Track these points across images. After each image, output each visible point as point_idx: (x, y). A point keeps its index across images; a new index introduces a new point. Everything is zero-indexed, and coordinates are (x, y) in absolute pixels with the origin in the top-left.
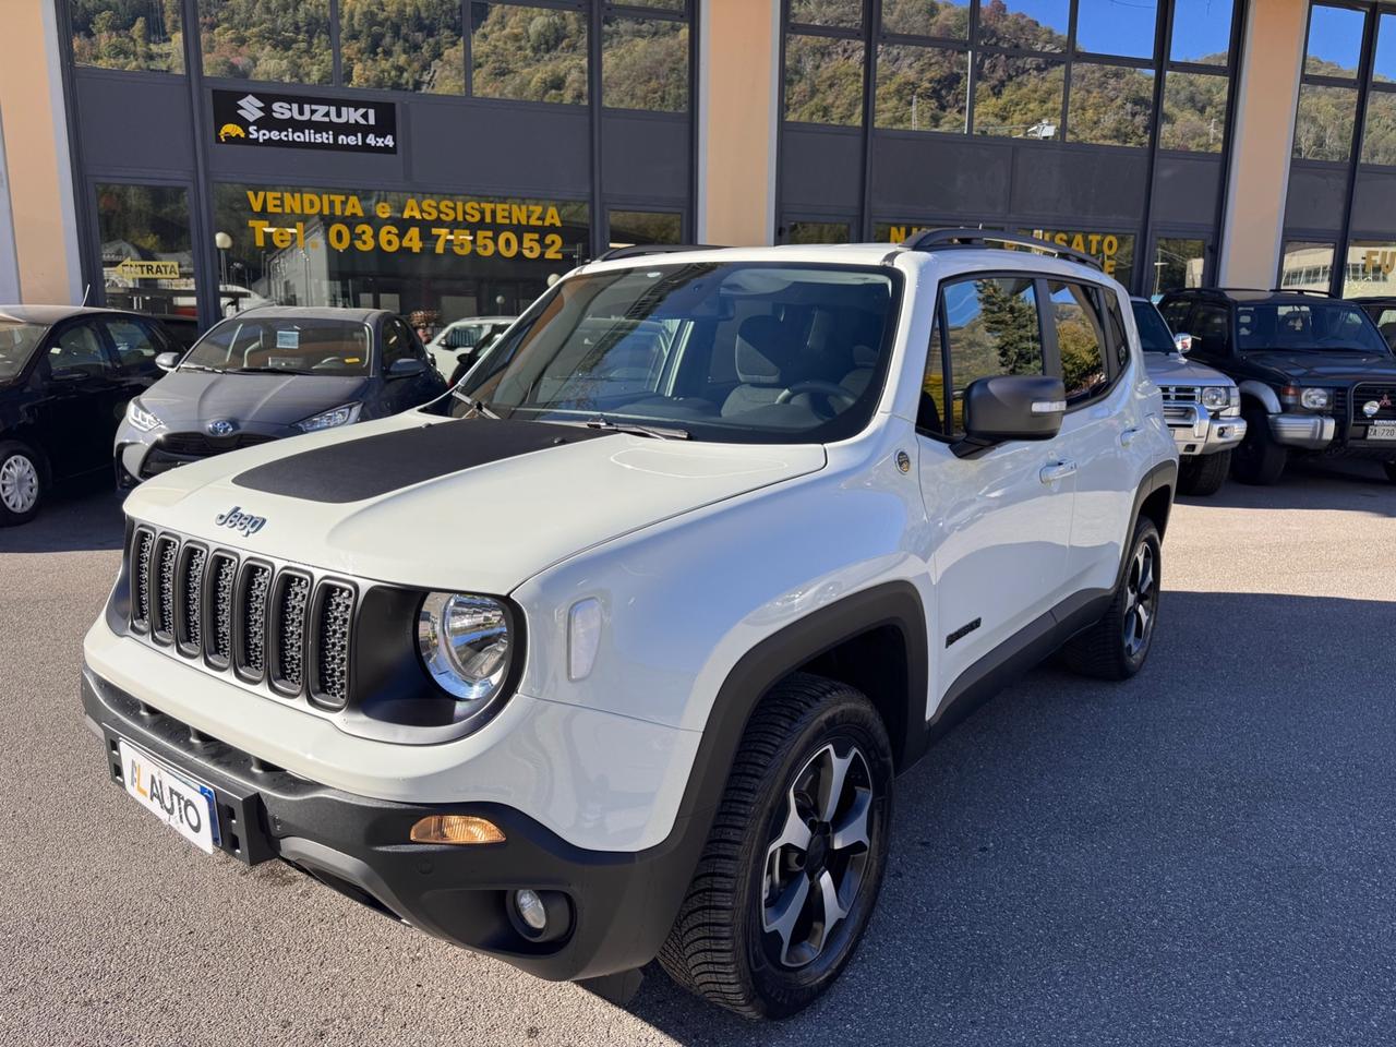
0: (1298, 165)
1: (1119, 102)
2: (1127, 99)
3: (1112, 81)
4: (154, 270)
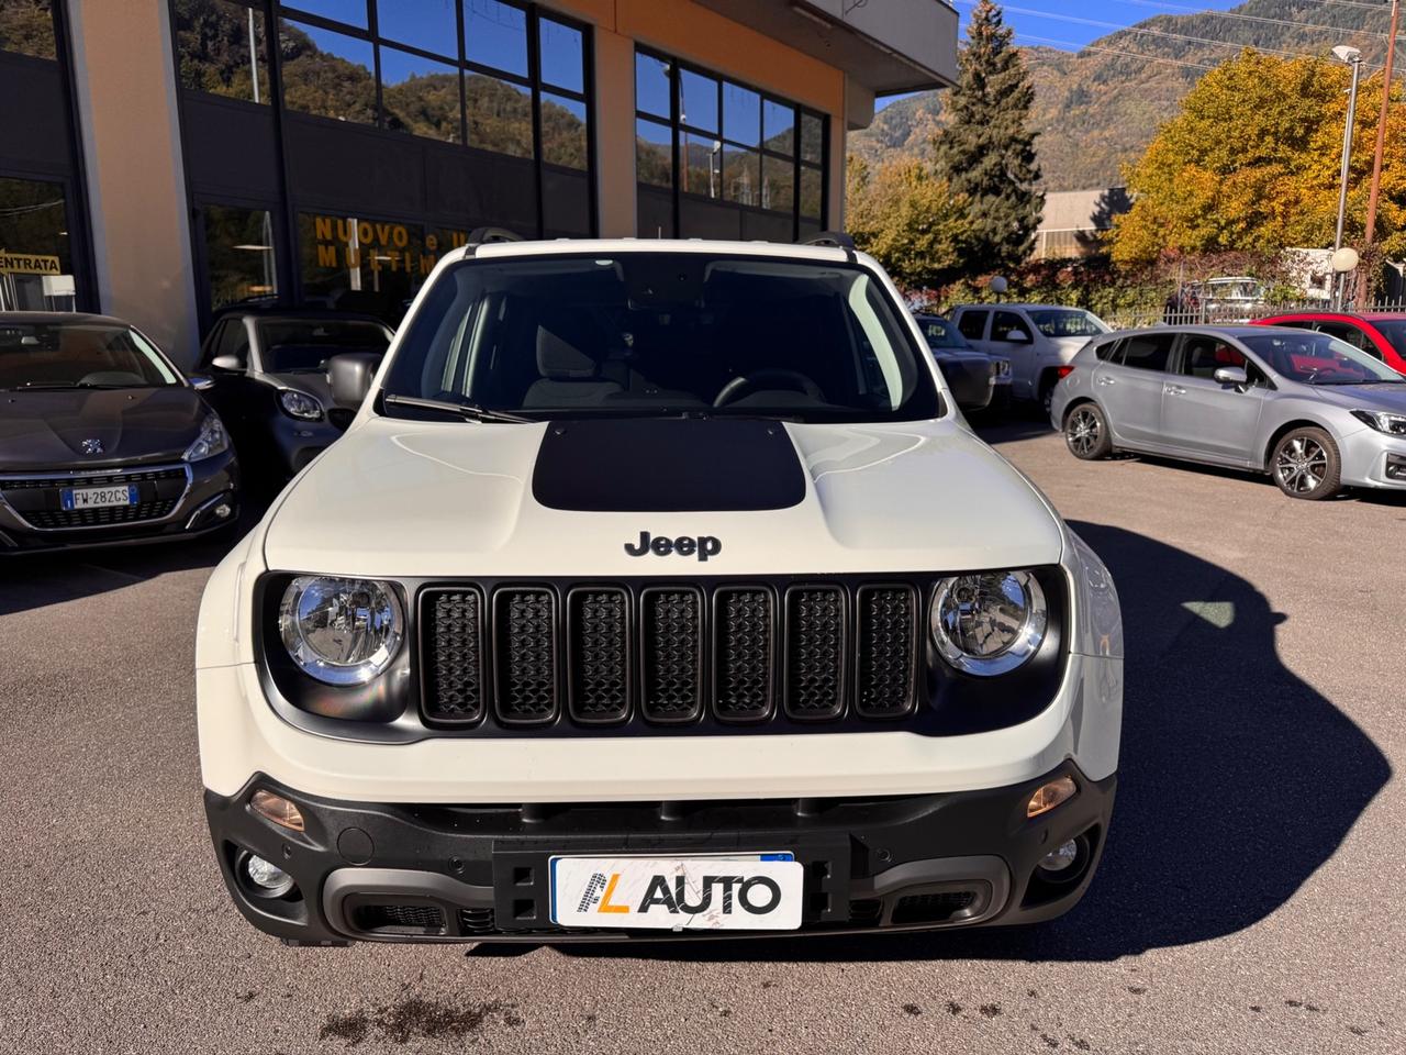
0: (642, 188)
1: (357, 107)
2: (366, 105)
3: (347, 84)
4: (33, 265)
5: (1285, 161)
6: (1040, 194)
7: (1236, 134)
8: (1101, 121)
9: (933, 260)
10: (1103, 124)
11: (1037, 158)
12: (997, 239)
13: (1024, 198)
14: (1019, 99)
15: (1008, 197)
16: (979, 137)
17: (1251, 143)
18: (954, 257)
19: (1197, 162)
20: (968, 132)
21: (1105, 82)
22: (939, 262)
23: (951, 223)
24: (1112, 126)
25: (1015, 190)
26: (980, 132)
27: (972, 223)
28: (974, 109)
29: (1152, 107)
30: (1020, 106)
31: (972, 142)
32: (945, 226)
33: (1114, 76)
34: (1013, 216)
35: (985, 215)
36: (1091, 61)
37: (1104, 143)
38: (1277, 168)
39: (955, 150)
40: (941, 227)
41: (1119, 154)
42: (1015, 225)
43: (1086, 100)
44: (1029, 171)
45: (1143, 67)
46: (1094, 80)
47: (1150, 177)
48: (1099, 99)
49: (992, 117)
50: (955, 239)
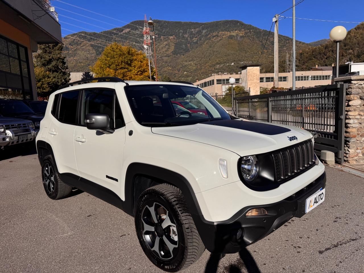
5: (127, 68)
6: (69, 73)
7: (116, 61)
8: (73, 55)
9: (43, 89)
10: (73, 56)
11: (66, 64)
12: (59, 84)
13: (64, 73)
14: (59, 48)
15: (60, 73)
16: (49, 57)
17: (120, 64)
18: (49, 88)
19: (109, 67)
20: (46, 55)
21: (72, 46)
22: (45, 90)
23: (46, 79)
24: (76, 57)
25: (62, 71)
26: (49, 55)
27: (52, 80)
28: (46, 49)
29: (85, 53)
30: (60, 50)
31: (47, 58)
32: (45, 80)
33: (74, 44)
34: (63, 78)
35: (54, 77)
36: (68, 40)
37: (75, 61)
38: (126, 70)
39: (43, 60)
40: (43, 80)
41: (79, 64)
42: (63, 80)
43: (68, 49)
44: (65, 67)
45: (81, 43)
46: (69, 45)
47: (98, 70)
48: (71, 50)
49: (52, 52)
50: (48, 83)
